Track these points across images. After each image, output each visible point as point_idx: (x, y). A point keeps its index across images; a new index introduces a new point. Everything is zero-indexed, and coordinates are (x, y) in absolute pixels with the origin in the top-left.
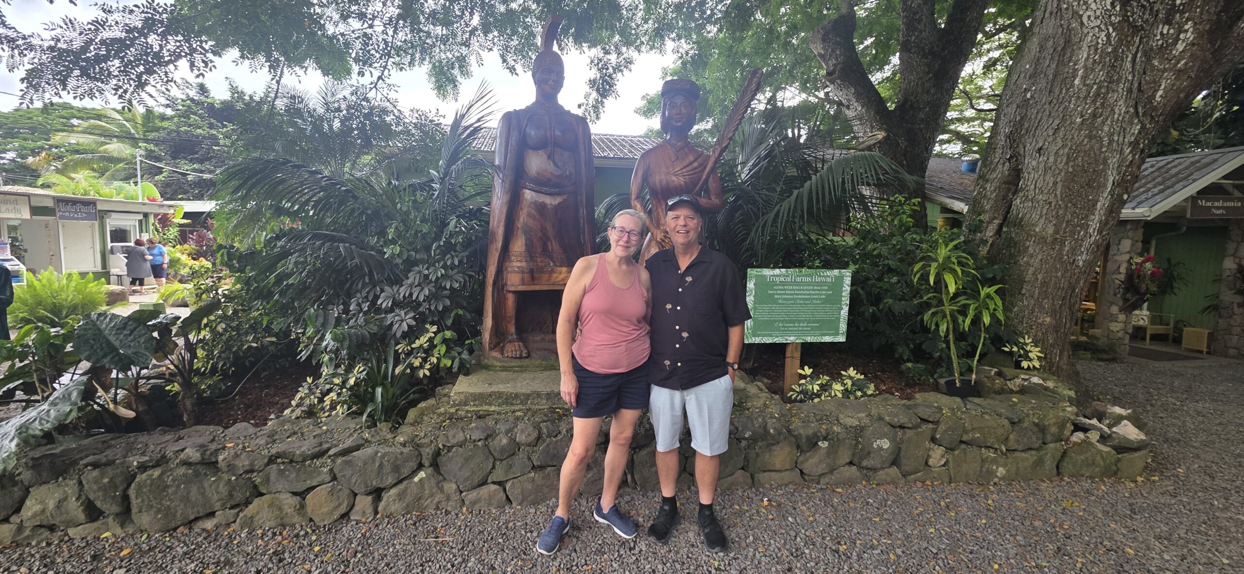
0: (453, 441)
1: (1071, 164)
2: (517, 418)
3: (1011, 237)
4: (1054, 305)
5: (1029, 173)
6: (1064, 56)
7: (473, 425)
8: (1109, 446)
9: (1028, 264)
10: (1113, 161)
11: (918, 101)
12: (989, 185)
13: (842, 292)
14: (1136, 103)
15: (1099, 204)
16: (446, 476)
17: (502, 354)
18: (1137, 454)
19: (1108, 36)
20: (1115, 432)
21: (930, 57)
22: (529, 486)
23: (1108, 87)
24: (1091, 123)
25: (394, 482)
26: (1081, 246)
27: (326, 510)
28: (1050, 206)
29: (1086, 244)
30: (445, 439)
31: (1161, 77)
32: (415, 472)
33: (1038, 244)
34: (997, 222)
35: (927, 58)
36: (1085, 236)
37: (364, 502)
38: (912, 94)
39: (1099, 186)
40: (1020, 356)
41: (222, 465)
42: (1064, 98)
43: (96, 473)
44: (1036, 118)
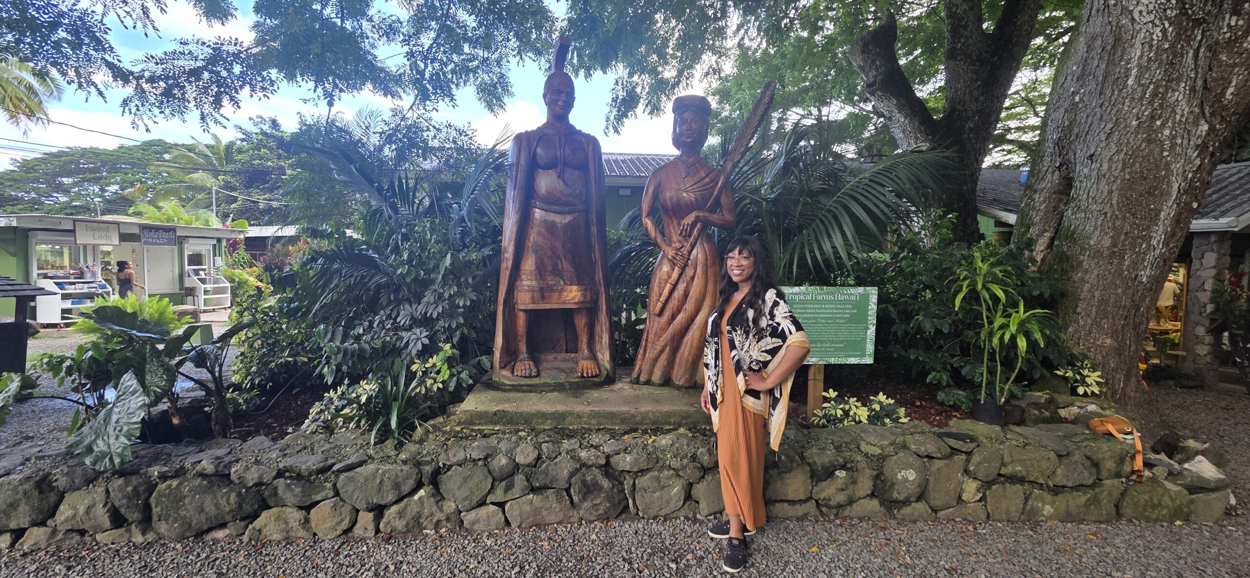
0: (454, 460)
1: (1128, 170)
2: (521, 438)
3: (1063, 251)
4: (1114, 325)
5: (1081, 182)
6: (1114, 55)
7: (476, 443)
8: (1180, 485)
9: (1082, 280)
10: (1177, 167)
11: (965, 110)
12: (1038, 196)
13: (868, 310)
14: (1202, 103)
15: (1162, 214)
16: (445, 495)
17: (513, 373)
18: (1214, 495)
19: (1164, 31)
20: (1186, 469)
21: (977, 64)
22: (528, 508)
23: (1166, 86)
24: (1148, 126)
25: (394, 500)
26: (1144, 260)
27: (328, 525)
28: (1106, 217)
29: (1150, 257)
30: (446, 458)
31: (1231, 73)
32: (414, 491)
33: (1093, 258)
34: (1048, 235)
35: (974, 65)
36: (1148, 249)
37: (366, 518)
38: (959, 103)
39: (1162, 194)
40: (1076, 381)
41: (233, 477)
42: (1116, 100)
43: (121, 481)
44: (1086, 122)
